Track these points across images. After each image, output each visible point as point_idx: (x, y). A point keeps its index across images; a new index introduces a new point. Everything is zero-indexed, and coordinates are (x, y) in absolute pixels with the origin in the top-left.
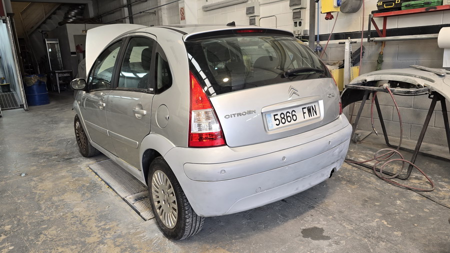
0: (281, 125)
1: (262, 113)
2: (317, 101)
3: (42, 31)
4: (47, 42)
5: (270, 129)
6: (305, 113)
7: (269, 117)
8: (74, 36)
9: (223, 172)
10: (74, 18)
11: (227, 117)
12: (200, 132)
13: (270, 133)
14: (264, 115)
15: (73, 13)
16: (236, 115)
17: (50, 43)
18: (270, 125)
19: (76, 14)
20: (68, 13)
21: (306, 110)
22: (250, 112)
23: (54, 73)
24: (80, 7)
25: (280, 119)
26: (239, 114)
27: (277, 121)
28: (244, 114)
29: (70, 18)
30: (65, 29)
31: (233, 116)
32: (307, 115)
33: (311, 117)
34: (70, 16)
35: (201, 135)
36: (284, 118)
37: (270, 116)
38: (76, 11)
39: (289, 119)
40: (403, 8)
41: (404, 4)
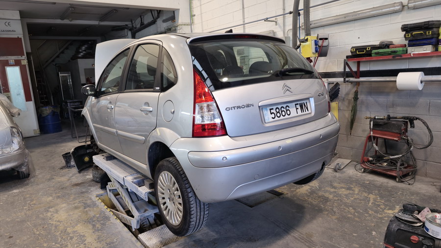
0: (277, 118)
1: (259, 107)
2: (308, 99)
3: (56, 64)
4: (60, 75)
5: (266, 121)
6: (298, 109)
7: (265, 111)
8: (85, 69)
9: (225, 159)
10: (84, 52)
11: (228, 109)
12: (203, 123)
13: (267, 125)
14: (261, 108)
15: (83, 48)
16: (236, 108)
17: (63, 76)
18: (266, 118)
19: (87, 49)
20: (79, 48)
21: (298, 106)
22: (248, 106)
23: (66, 103)
24: (90, 43)
25: (275, 112)
26: (239, 107)
27: (273, 114)
28: (243, 107)
29: (81, 52)
30: (77, 63)
31: (233, 108)
32: (299, 110)
33: (303, 113)
34: (80, 51)
35: (203, 126)
36: (279, 112)
37: (267, 110)
38: (86, 46)
39: (284, 113)
40: (373, 55)
41: (374, 51)
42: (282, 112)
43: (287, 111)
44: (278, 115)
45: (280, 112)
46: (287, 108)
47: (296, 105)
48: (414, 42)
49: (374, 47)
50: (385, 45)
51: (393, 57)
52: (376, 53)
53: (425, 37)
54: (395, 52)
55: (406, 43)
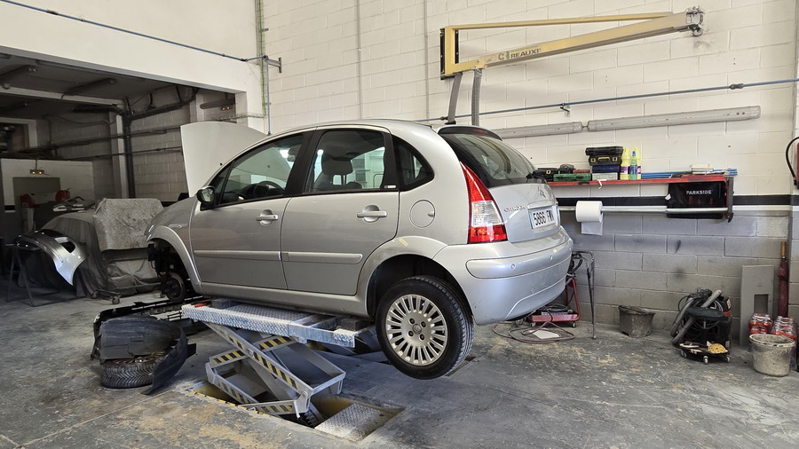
0: (539, 225)
2: (552, 206)
5: (533, 228)
6: (548, 216)
7: (532, 216)
12: (477, 226)
13: (534, 232)
14: (529, 212)
16: (512, 209)
18: (533, 224)
27: (536, 220)
36: (539, 218)
39: (542, 220)
40: (555, 180)
41: (555, 176)
43: (543, 217)
44: (539, 221)
48: (598, 168)
49: (555, 171)
50: (567, 170)
51: (580, 184)
52: (558, 178)
53: (611, 163)
54: (581, 177)
55: (590, 168)
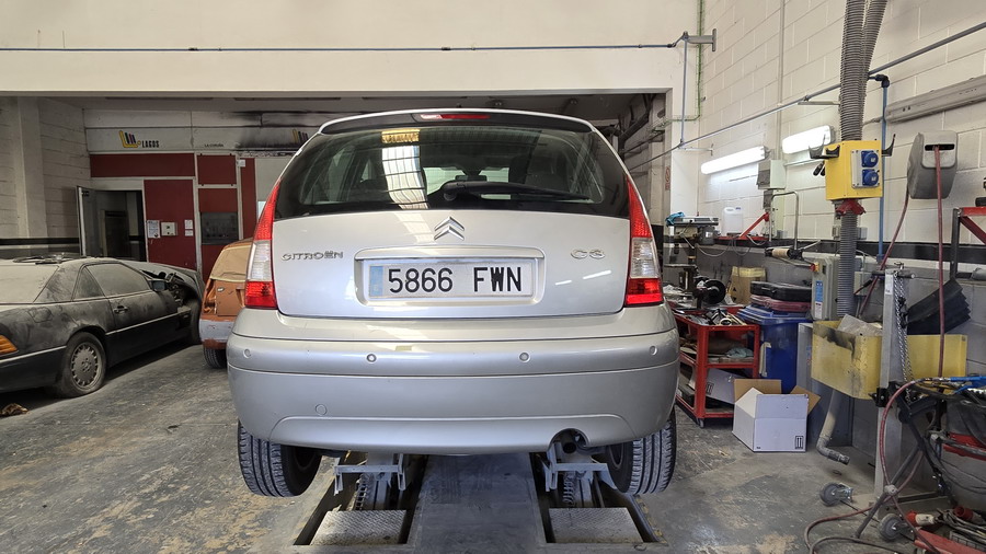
0: (404, 293)
1: (357, 261)
6: (482, 279)
9: (247, 353)
11: (286, 257)
16: (302, 257)
21: (487, 275)
25: (404, 280)
26: (308, 256)
27: (396, 282)
28: (318, 256)
31: (297, 257)
32: (486, 284)
39: (429, 285)
42: (424, 280)
43: (441, 280)
44: (412, 285)
45: (420, 280)
46: (445, 274)
47: (476, 270)
